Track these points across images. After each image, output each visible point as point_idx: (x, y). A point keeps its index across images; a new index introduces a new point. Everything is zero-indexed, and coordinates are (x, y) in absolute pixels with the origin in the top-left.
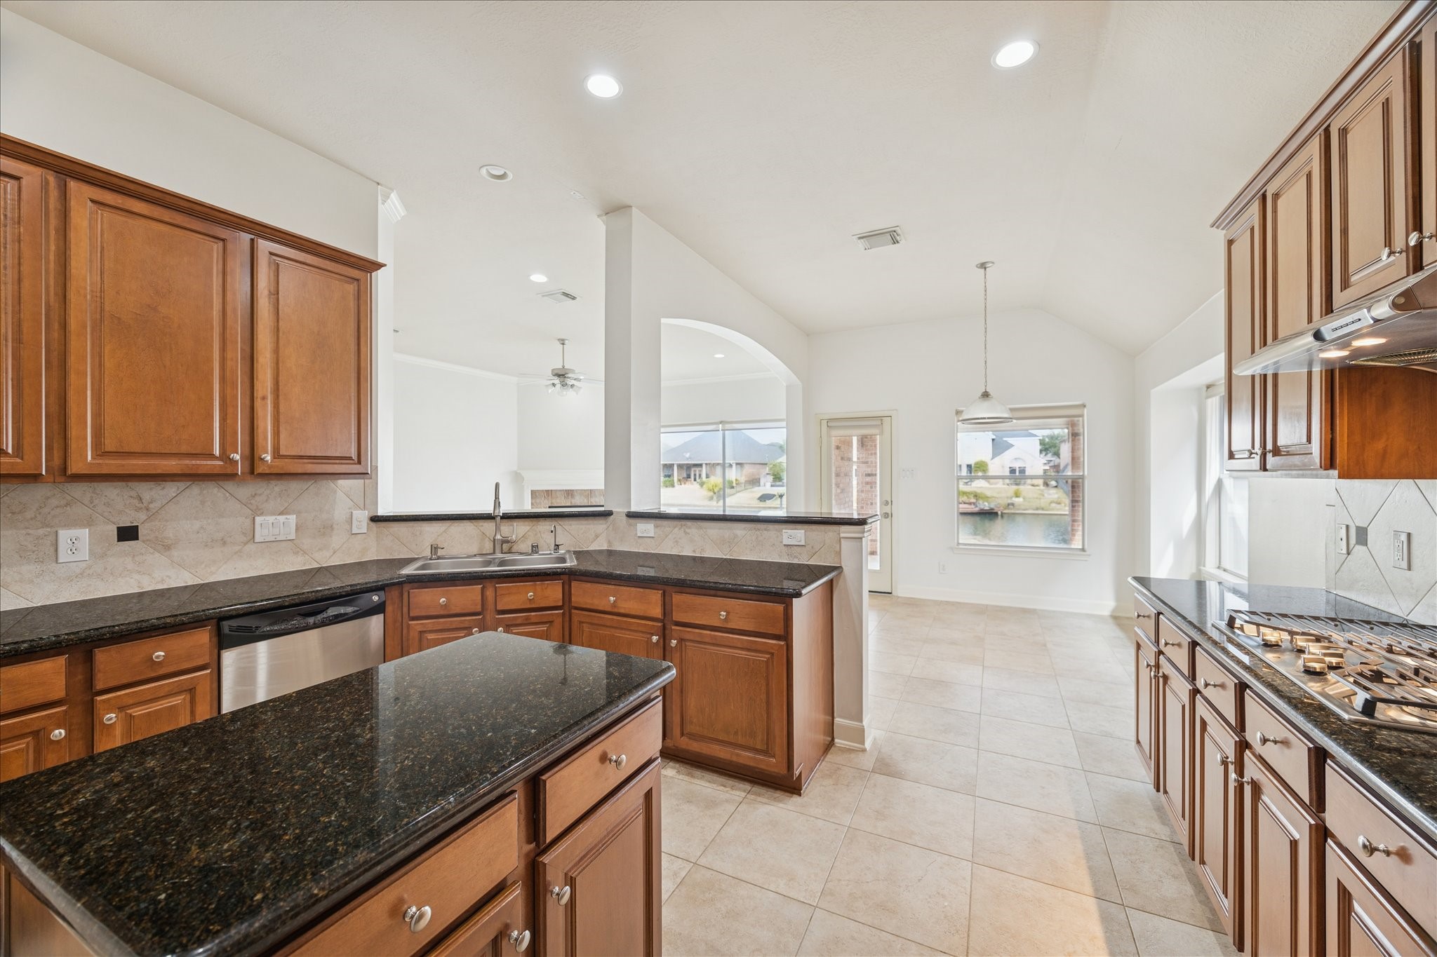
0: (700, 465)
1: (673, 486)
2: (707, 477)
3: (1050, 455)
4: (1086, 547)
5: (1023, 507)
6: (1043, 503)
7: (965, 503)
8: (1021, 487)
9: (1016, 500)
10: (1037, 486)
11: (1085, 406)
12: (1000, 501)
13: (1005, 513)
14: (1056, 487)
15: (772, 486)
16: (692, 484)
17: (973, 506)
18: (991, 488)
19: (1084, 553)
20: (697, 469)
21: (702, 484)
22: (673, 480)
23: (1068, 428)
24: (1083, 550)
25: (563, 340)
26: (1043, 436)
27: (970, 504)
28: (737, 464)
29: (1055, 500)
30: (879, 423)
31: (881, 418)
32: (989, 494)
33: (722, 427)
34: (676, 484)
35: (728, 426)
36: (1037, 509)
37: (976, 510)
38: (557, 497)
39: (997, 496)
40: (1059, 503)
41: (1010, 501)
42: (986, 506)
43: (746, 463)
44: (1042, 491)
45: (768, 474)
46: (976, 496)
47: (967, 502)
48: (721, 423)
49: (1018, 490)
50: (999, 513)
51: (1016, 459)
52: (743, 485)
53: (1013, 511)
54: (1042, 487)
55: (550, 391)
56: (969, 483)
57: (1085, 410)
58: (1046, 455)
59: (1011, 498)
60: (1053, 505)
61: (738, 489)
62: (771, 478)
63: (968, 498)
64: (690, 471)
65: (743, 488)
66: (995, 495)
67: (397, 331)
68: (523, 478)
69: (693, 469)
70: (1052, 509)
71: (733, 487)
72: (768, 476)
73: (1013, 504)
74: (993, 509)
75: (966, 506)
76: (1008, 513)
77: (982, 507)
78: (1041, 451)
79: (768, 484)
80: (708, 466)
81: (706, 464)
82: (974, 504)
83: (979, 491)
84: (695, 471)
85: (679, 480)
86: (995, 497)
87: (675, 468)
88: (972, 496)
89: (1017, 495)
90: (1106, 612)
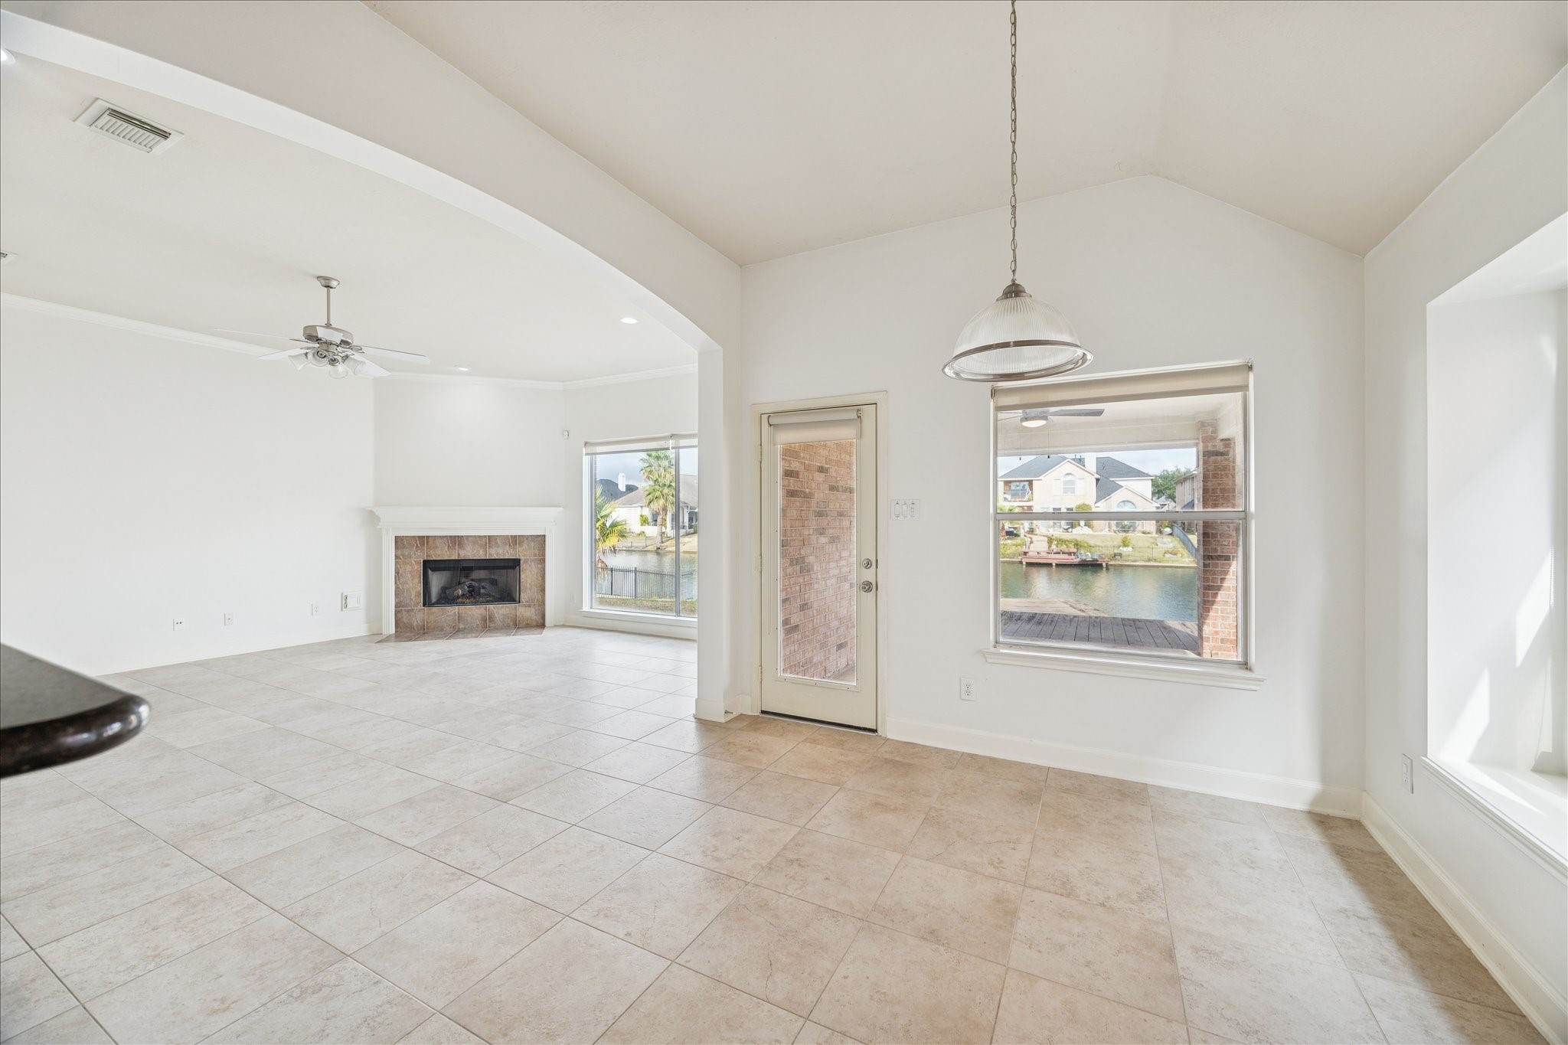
3: (1164, 497)
4: (1253, 659)
5: (1131, 558)
6: (1157, 553)
7: (1063, 553)
8: (1130, 535)
9: (1125, 550)
10: (1149, 533)
11: (1250, 368)
12: (1105, 551)
13: (1111, 565)
14: (1171, 534)
17: (1073, 557)
18: (1095, 536)
19: (1247, 674)
23: (1197, 445)
24: (1245, 665)
25: (326, 279)
26: (1156, 476)
27: (1070, 554)
29: (1170, 550)
30: (854, 415)
31: (857, 408)
32: (1092, 542)
33: (674, 443)
36: (1149, 560)
37: (1076, 560)
38: (437, 547)
39: (1101, 545)
40: (1175, 554)
41: (1116, 551)
42: (1088, 556)
44: (1155, 539)
46: (1077, 545)
47: (1066, 551)
48: (671, 438)
49: (1126, 538)
50: (1104, 564)
51: (1124, 502)
53: (1120, 563)
54: (1154, 535)
56: (1070, 530)
57: (1251, 376)
58: (1158, 498)
59: (1119, 547)
60: (1167, 555)
63: (1068, 547)
66: (1099, 543)
68: (380, 518)
70: (1167, 561)
73: (1120, 555)
74: (1097, 561)
75: (1066, 556)
76: (1115, 565)
77: (1084, 558)
78: (1153, 494)
82: (1074, 553)
83: (1079, 539)
86: (1099, 547)
88: (1072, 545)
89: (1125, 544)
90: (1301, 804)
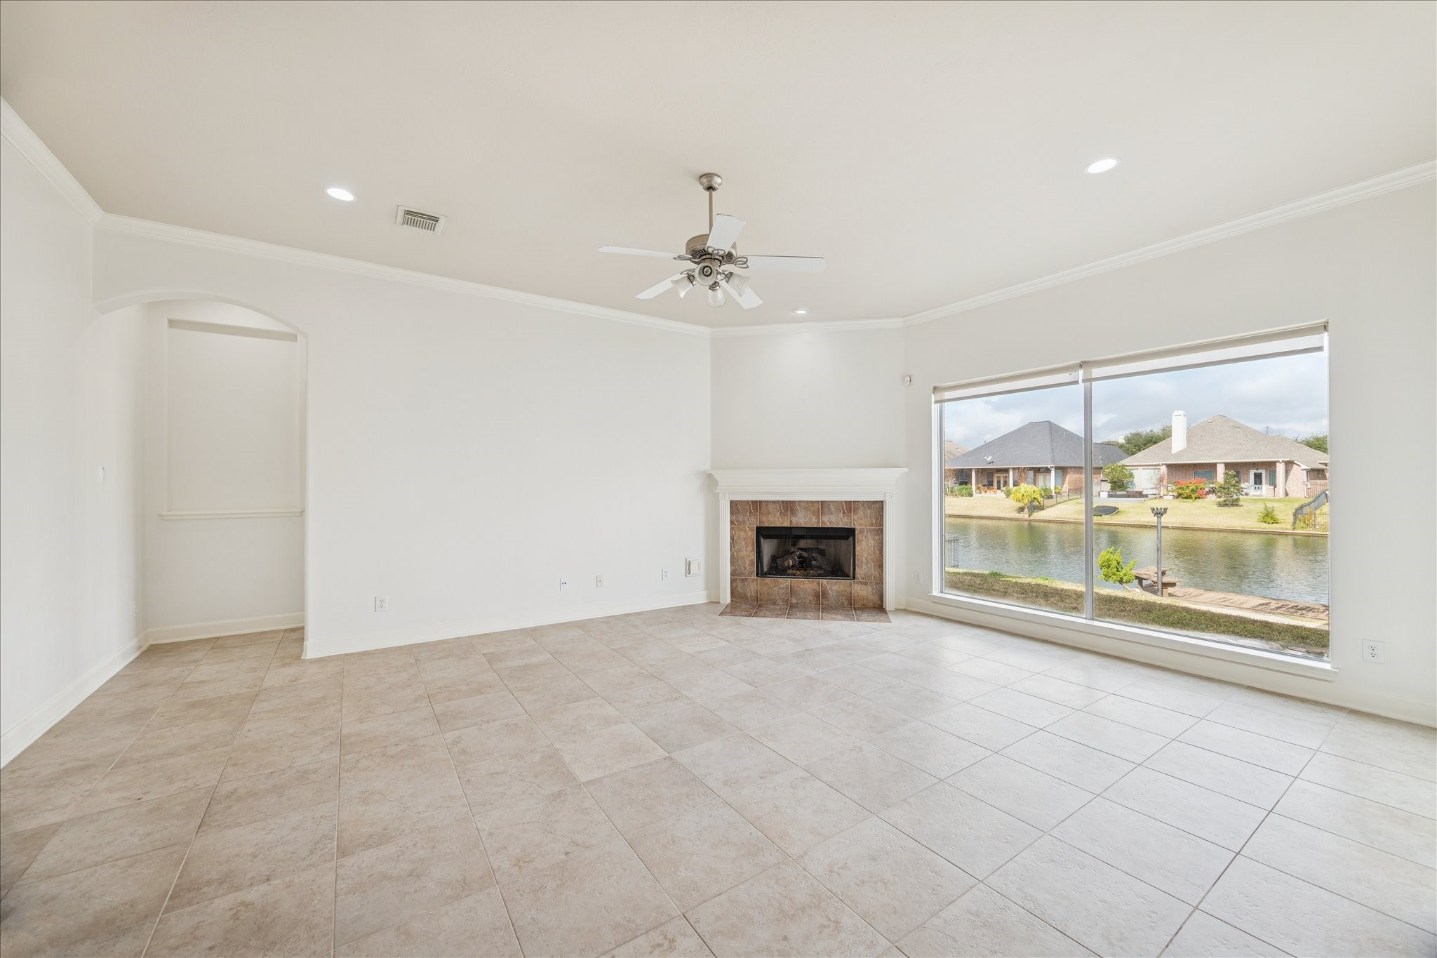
0: (1006, 470)
1: (971, 495)
2: (1016, 484)
15: (1110, 496)
16: (995, 493)
20: (1002, 475)
21: (1008, 494)
22: (971, 488)
25: (709, 176)
28: (1057, 468)
33: (1084, 374)
34: (974, 492)
35: (1097, 372)
43: (1071, 468)
45: (1102, 481)
48: (1081, 366)
52: (1066, 494)
55: (682, 295)
61: (1059, 499)
62: (1108, 486)
64: (992, 477)
65: (1066, 498)
67: (414, 218)
68: (717, 482)
69: (996, 475)
71: (1051, 497)
72: (1103, 483)
79: (1104, 495)
80: (1017, 471)
81: (1014, 469)
84: (999, 477)
85: (978, 488)
87: (973, 473)
